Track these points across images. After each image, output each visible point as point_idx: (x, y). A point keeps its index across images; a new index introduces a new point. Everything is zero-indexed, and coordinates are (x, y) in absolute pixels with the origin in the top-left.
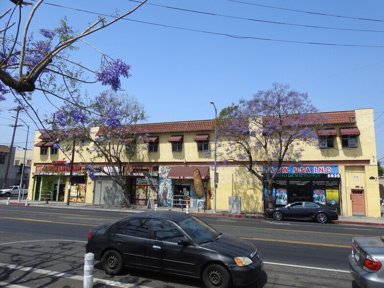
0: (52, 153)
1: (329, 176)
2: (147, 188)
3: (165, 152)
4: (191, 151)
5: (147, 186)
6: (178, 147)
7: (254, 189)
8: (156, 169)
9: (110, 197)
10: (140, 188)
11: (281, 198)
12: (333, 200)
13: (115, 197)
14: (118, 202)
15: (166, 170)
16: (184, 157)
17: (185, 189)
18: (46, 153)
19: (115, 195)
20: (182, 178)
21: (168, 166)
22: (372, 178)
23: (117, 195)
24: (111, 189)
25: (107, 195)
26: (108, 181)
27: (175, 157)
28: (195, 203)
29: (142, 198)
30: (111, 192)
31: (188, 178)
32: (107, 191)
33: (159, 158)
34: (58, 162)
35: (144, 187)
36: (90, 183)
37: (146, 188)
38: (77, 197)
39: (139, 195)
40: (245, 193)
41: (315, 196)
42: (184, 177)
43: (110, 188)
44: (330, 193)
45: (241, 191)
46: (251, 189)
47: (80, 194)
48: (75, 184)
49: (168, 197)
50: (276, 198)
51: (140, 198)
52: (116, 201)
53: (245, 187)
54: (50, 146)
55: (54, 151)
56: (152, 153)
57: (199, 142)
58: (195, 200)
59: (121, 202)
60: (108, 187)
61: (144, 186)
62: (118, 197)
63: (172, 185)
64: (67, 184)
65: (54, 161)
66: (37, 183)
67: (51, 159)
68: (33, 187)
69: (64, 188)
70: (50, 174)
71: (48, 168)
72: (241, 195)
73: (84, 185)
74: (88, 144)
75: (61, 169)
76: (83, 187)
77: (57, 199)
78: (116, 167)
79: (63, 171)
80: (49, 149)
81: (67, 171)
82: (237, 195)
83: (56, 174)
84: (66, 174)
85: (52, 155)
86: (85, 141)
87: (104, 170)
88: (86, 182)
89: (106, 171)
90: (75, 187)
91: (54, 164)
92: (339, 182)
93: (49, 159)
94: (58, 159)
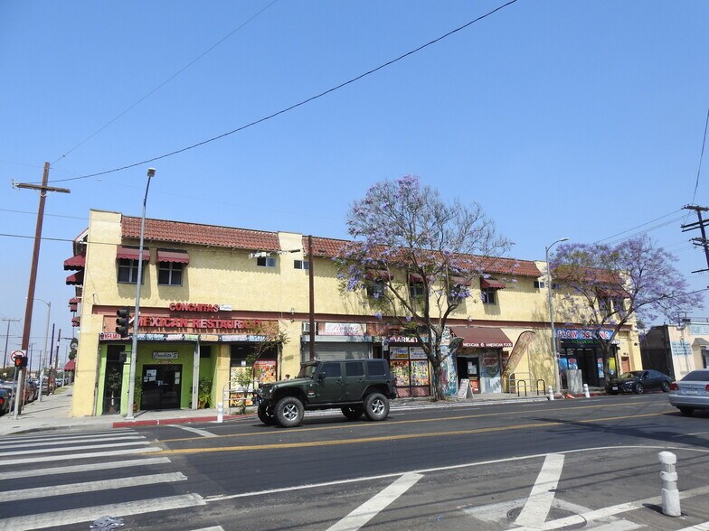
2: (410, 364)
5: (409, 360)
7: (550, 359)
10: (396, 365)
12: (612, 369)
16: (465, 312)
17: (470, 364)
18: (135, 280)
20: (482, 345)
22: (636, 344)
28: (488, 384)
29: (403, 384)
31: (491, 345)
34: (191, 306)
35: (404, 363)
36: (291, 358)
37: (407, 364)
39: (396, 379)
40: (542, 365)
41: (599, 365)
42: (485, 344)
45: (539, 363)
46: (547, 359)
48: (243, 363)
49: (448, 378)
51: (399, 383)
53: (541, 356)
55: (172, 274)
57: (483, 289)
58: (487, 378)
61: (405, 361)
64: (220, 364)
65: (176, 302)
66: (108, 364)
67: (162, 296)
68: (95, 374)
69: (177, 375)
70: (171, 337)
71: (155, 322)
72: (538, 369)
73: (271, 364)
74: (278, 271)
75: (202, 326)
76: (267, 369)
77: (195, 404)
78: (352, 325)
79: (210, 330)
80: (153, 271)
81: (223, 329)
82: (534, 368)
83: (194, 337)
84: (227, 338)
85: (164, 287)
86: (267, 262)
87: (324, 330)
88: (279, 356)
89: (331, 332)
90: (244, 368)
91: (177, 311)
92: (615, 348)
93: (155, 296)
94: (187, 299)
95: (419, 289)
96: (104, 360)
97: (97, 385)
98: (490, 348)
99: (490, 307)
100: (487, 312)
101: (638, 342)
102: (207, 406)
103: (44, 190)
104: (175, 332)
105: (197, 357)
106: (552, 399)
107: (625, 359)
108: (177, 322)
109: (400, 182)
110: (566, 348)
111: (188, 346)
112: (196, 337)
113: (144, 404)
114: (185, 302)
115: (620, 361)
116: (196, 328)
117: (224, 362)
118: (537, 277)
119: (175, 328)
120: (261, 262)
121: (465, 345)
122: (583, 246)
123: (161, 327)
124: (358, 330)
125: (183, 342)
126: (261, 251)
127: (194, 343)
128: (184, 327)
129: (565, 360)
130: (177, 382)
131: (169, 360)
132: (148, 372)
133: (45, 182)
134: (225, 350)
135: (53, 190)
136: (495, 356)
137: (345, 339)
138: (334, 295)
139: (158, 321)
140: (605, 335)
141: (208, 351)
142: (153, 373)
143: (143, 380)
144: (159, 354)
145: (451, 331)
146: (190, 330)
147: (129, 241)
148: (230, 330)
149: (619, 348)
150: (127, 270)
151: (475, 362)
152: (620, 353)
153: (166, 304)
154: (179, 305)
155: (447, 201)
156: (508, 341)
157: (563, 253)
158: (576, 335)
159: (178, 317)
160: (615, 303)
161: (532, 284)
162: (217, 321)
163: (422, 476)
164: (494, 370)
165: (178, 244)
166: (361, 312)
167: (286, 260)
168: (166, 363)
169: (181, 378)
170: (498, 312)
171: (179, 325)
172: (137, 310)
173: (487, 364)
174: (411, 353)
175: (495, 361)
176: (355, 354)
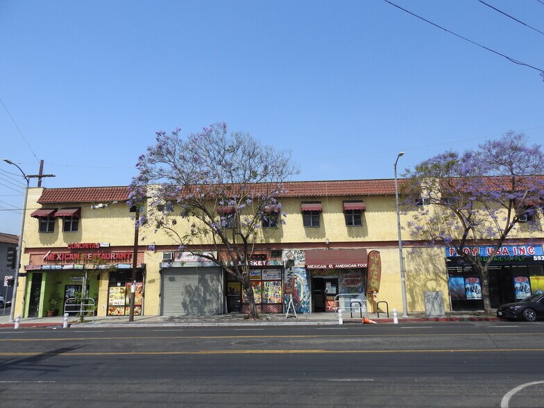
0: (66, 229)
1: (535, 258)
2: (263, 285)
3: (293, 227)
4: (334, 226)
6: (312, 219)
7: (436, 280)
8: (278, 254)
9: (194, 303)
11: (472, 291)
12: (540, 290)
13: (205, 301)
14: (210, 311)
15: (296, 256)
16: (324, 235)
17: (328, 284)
18: (52, 229)
19: (205, 297)
20: (331, 266)
21: (298, 250)
23: (208, 297)
24: (197, 288)
25: (188, 299)
26: (189, 276)
27: (308, 235)
28: (348, 304)
30: (197, 294)
31: (342, 266)
32: (188, 291)
33: (281, 236)
34: (82, 245)
35: (257, 283)
36: (152, 281)
37: (260, 285)
38: (126, 306)
40: (424, 286)
41: (518, 285)
42: (334, 266)
43: (193, 288)
44: (536, 281)
45: (418, 283)
46: (431, 280)
48: (119, 284)
49: (301, 297)
50: (466, 292)
52: (206, 310)
53: (422, 277)
54: (61, 217)
55: (72, 224)
56: (268, 229)
57: (347, 213)
58: (348, 299)
59: (217, 310)
60: (189, 286)
62: (210, 301)
63: (307, 278)
64: (101, 285)
65: (72, 243)
66: (32, 285)
67: (65, 239)
70: (66, 267)
71: (59, 257)
72: (417, 290)
73: (139, 285)
74: (145, 215)
75: (88, 259)
76: (136, 289)
80: (60, 222)
83: (80, 267)
85: (67, 233)
87: (180, 257)
88: (144, 279)
90: (119, 288)
91: (73, 249)
93: (60, 240)
94: (80, 240)
97: (24, 299)
99: (354, 229)
100: (350, 234)
103: (41, 176)
104: (70, 263)
111: (77, 272)
112: (82, 266)
114: (78, 243)
117: (104, 283)
119: (71, 260)
121: (310, 267)
123: (62, 261)
125: (73, 270)
127: (81, 271)
129: (460, 279)
131: (80, 282)
134: (106, 275)
136: (358, 276)
139: (61, 257)
141: (97, 275)
143: (64, 296)
144: (74, 278)
146: (82, 262)
148: (108, 261)
150: (46, 223)
151: (334, 283)
153: (66, 244)
154: (74, 245)
159: (73, 253)
161: (415, 202)
168: (79, 284)
173: (348, 284)
174: (264, 275)
175: (358, 281)
176: (208, 277)
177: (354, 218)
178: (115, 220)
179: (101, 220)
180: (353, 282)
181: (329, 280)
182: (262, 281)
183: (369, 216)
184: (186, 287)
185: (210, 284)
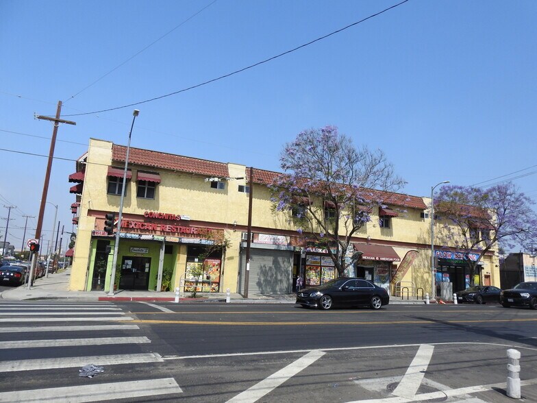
0: (140, 194)
2: (321, 269)
7: (429, 273)
9: (267, 283)
10: (311, 269)
13: (276, 281)
14: (281, 290)
16: (366, 233)
19: (276, 278)
22: (496, 266)
23: (279, 278)
24: (270, 269)
25: (262, 279)
26: (265, 257)
29: (314, 284)
30: (270, 274)
32: (264, 272)
34: (160, 215)
35: (317, 268)
36: (232, 258)
37: (319, 269)
38: (203, 282)
39: (309, 280)
40: (422, 277)
41: (467, 280)
42: (380, 258)
43: (267, 269)
45: (420, 275)
46: (426, 272)
47: (208, 278)
48: (196, 260)
51: (312, 283)
52: (278, 288)
53: (422, 270)
54: (134, 180)
55: (148, 190)
57: (380, 216)
58: (379, 284)
59: (288, 289)
60: (264, 266)
62: (281, 281)
64: (179, 259)
65: (149, 211)
66: (97, 253)
67: (139, 206)
68: (87, 260)
69: (147, 265)
70: (144, 237)
71: (133, 225)
72: (419, 279)
73: (217, 262)
74: (226, 193)
75: (167, 230)
76: (214, 266)
77: (159, 288)
78: (279, 237)
79: (173, 233)
80: (133, 187)
81: (183, 234)
82: (415, 279)
83: (161, 238)
84: (185, 240)
85: (141, 200)
86: (219, 185)
87: (258, 239)
88: (223, 256)
89: (263, 241)
90: (197, 264)
91: (150, 218)
92: (480, 268)
93: (134, 206)
94: (158, 210)
95: (331, 213)
96: (94, 251)
97: (88, 269)
98: (383, 261)
99: (385, 230)
100: (383, 233)
101: (498, 264)
102: (168, 290)
103: (57, 122)
104: (147, 233)
105: (162, 253)
106: (428, 303)
107: (487, 277)
108: (149, 226)
109: (323, 131)
110: (442, 265)
111: (156, 244)
112: (163, 238)
113: (122, 285)
114: (156, 212)
115: (483, 278)
116: (163, 231)
117: (182, 258)
118: (423, 210)
119: (148, 230)
120: (214, 185)
121: (364, 257)
122: (461, 188)
123: (137, 229)
124: (283, 240)
125: (152, 241)
126: (214, 177)
127: (160, 242)
128: (153, 230)
129: (440, 274)
130: (147, 270)
131: (142, 254)
132: (126, 261)
133: (58, 115)
134: (184, 249)
135: (63, 122)
136: (386, 267)
137: (273, 247)
138: (267, 213)
139: (136, 224)
140: (473, 257)
141: (171, 249)
142: (130, 262)
143: (122, 267)
144: (135, 249)
145: (354, 247)
146: (158, 233)
147: (117, 164)
148: (188, 235)
149: (483, 268)
150: (114, 185)
151: (371, 271)
152: (484, 272)
153: (141, 212)
154: (151, 214)
155: (358, 147)
156: (397, 257)
157: (445, 192)
158: (450, 256)
159: (150, 222)
160: (482, 234)
161: (419, 215)
162: (179, 227)
163: (324, 353)
164: (385, 278)
165: (153, 167)
166: (286, 227)
167: (233, 185)
168: (140, 256)
169: (149, 268)
170: (391, 235)
171: (150, 228)
172: (120, 215)
173: (380, 273)
174: (322, 261)
175: (386, 271)
176: (280, 259)
177: (386, 223)
178: (196, 192)
179: (180, 190)
180: (383, 272)
181: (368, 269)
182: (321, 266)
183: (394, 221)
184: (261, 267)
185: (282, 266)
